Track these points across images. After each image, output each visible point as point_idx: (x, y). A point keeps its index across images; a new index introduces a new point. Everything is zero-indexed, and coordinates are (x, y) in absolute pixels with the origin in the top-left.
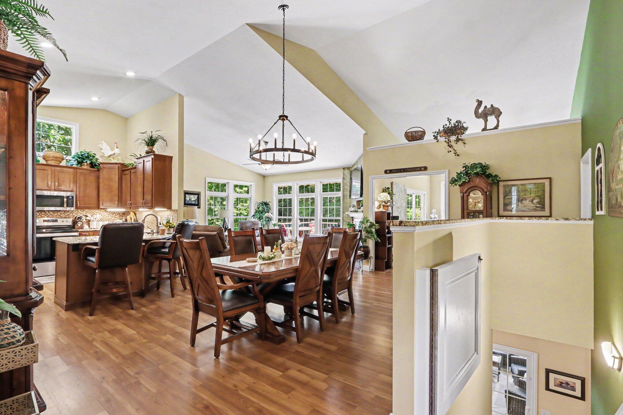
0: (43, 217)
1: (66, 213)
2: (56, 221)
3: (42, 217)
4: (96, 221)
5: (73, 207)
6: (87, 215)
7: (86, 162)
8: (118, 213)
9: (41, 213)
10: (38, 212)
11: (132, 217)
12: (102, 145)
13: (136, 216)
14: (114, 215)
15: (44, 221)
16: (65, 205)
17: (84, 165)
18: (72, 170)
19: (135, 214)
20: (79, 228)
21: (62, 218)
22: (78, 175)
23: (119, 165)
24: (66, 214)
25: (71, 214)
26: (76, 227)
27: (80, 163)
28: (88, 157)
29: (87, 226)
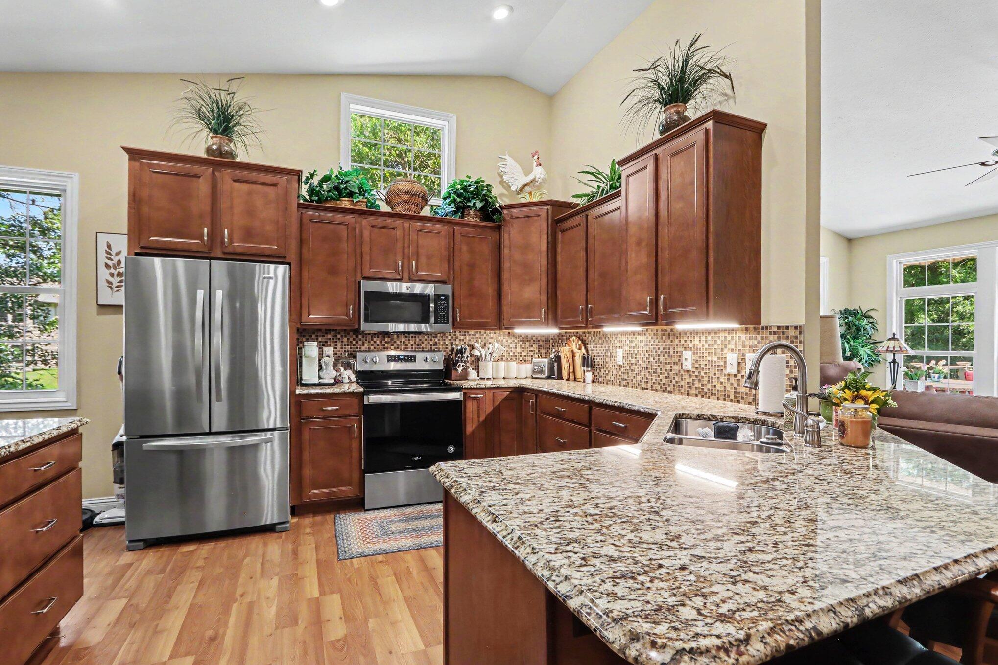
0: (387, 348)
1: (431, 340)
2: (412, 359)
3: (385, 349)
4: (492, 359)
5: (448, 323)
6: (472, 343)
7: (474, 204)
8: (534, 338)
9: (384, 339)
10: (378, 337)
11: (576, 350)
12: (505, 163)
13: (585, 347)
14: (528, 343)
15: (390, 359)
16: (432, 320)
17: (469, 214)
18: (446, 227)
19: (585, 344)
20: (458, 378)
21: (423, 351)
22: (458, 237)
23: (549, 207)
24: (431, 343)
25: (442, 343)
26: (453, 373)
27: (461, 209)
28: (477, 194)
29: (476, 373)
